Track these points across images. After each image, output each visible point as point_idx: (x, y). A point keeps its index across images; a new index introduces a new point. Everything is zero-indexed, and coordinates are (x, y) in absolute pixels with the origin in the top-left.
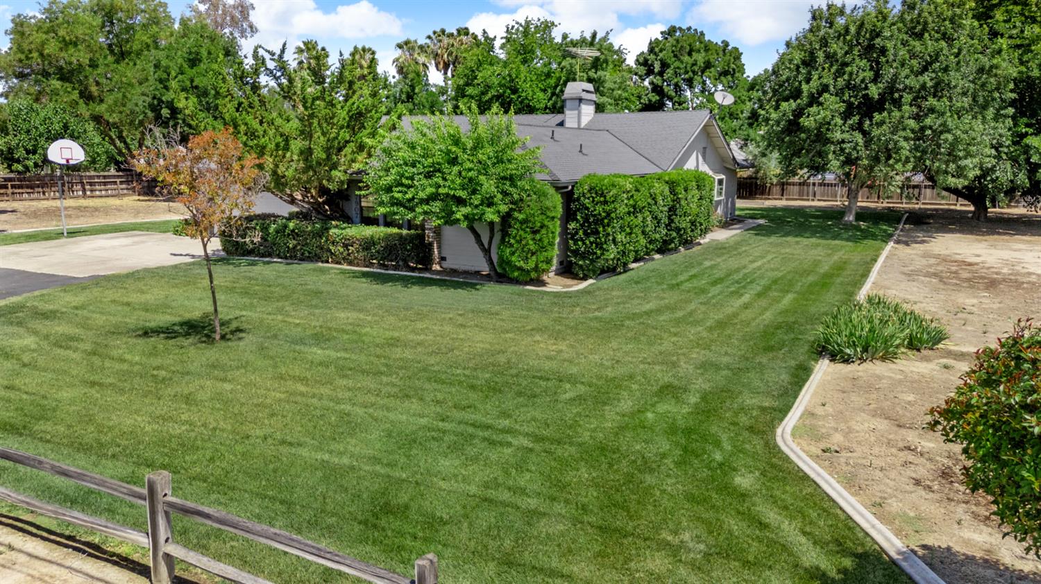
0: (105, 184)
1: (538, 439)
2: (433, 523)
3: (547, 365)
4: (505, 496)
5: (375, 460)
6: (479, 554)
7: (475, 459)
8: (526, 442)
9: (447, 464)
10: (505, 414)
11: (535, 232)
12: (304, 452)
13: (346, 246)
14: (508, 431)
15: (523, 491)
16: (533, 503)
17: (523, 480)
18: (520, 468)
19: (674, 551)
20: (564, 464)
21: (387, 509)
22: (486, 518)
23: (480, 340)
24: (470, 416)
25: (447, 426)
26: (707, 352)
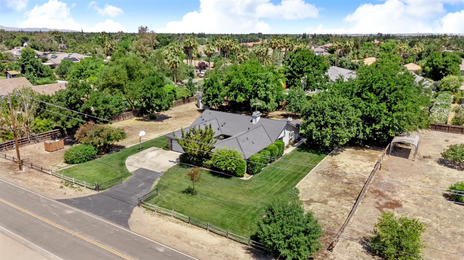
0: (128, 115)
1: (237, 216)
2: (227, 226)
3: (240, 203)
4: (233, 223)
5: (220, 218)
6: (231, 229)
7: (230, 219)
8: (236, 217)
9: (228, 219)
10: (234, 212)
11: (241, 169)
12: (213, 217)
13: (206, 165)
14: (234, 215)
15: (235, 223)
16: (236, 224)
17: (235, 222)
18: (235, 220)
19: (247, 229)
20: (239, 220)
21: (223, 224)
22: (232, 225)
23: (231, 196)
24: (229, 212)
25: (227, 214)
26: (263, 200)
